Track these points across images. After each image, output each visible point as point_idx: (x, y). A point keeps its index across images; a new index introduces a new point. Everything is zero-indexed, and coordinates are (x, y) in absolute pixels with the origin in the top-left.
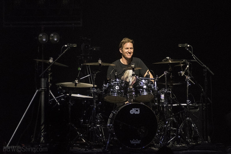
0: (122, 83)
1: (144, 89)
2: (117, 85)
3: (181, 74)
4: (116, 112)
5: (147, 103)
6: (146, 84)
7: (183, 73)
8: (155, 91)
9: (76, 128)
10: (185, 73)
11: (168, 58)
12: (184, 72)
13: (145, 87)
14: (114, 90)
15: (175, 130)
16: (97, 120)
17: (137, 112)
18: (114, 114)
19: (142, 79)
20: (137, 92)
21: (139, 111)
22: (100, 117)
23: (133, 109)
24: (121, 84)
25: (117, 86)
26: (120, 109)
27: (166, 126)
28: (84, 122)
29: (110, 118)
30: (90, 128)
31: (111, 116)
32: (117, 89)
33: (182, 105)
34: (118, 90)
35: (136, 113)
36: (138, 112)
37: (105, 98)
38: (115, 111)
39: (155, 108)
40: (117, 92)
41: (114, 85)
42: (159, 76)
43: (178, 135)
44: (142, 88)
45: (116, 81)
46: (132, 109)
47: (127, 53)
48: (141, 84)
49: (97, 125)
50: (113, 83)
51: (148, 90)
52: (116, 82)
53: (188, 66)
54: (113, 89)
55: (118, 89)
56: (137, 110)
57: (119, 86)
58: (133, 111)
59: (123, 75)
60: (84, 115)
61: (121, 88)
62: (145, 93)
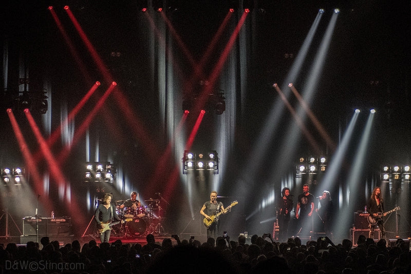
10: (158, 205)
11: (151, 199)
15: (154, 229)
17: (138, 221)
23: (136, 220)
27: (150, 227)
39: (145, 219)
59: (132, 206)
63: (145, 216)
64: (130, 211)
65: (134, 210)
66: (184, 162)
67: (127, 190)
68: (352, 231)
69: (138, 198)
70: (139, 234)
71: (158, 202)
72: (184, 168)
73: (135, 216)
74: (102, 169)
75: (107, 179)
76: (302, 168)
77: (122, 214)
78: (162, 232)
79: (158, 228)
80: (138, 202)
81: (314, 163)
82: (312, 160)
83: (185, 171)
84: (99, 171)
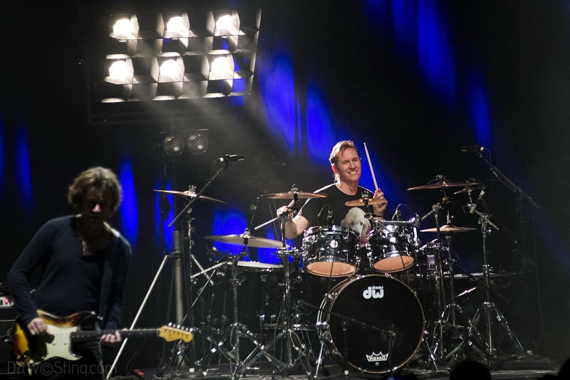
0: (344, 233)
1: (392, 243)
2: (334, 239)
3: (468, 209)
4: (334, 296)
5: (398, 274)
6: (395, 235)
7: (472, 207)
8: (416, 248)
9: (251, 334)
10: (476, 208)
11: (440, 177)
12: (475, 205)
13: (393, 240)
14: (328, 250)
15: (461, 330)
16: (295, 315)
17: (378, 293)
18: (329, 301)
19: (386, 224)
20: (377, 252)
21: (382, 291)
22: (300, 308)
23: (370, 288)
24: (341, 236)
25: (333, 242)
26: (342, 289)
27: (442, 322)
28: (268, 319)
29: (321, 310)
30: (281, 331)
31: (323, 304)
32: (333, 246)
33: (474, 275)
34: (335, 248)
35: (375, 297)
36: (381, 295)
37: (310, 267)
38: (331, 293)
39: (416, 283)
40: (335, 252)
41: (327, 239)
42: (421, 216)
43: (467, 338)
44: (387, 242)
45: (330, 230)
46: (367, 289)
47: (349, 171)
48: (384, 235)
49: (295, 325)
50: (324, 235)
51: (401, 245)
52: (331, 233)
53: (482, 193)
54: (325, 248)
55: (336, 246)
56: (378, 291)
57: (336, 240)
58: (369, 293)
59: (344, 218)
60: (267, 304)
61: (342, 244)
62: (395, 254)
63: (413, 269)
64: (334, 244)
65: (354, 237)
71: (475, 194)
74: (187, 33)
75: (213, 86)
79: (481, 326)
84: (173, 45)
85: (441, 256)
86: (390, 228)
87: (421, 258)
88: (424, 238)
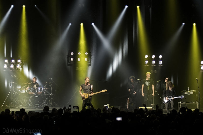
4: (32, 97)
5: (40, 94)
10: (51, 86)
11: (46, 82)
13: (40, 90)
20: (38, 91)
22: (27, 98)
27: (46, 101)
28: (23, 99)
29: (30, 98)
30: (25, 101)
33: (50, 95)
36: (38, 97)
37: (29, 93)
39: (42, 95)
42: (43, 87)
43: (49, 103)
44: (39, 90)
49: (27, 100)
51: (40, 91)
53: (52, 84)
58: (36, 96)
60: (23, 97)
61: (33, 90)
62: (40, 92)
63: (42, 94)
64: (32, 90)
65: (35, 89)
66: (68, 58)
67: (31, 76)
68: (179, 104)
69: (37, 81)
70: (38, 105)
72: (68, 62)
73: (36, 93)
74: (14, 62)
75: (18, 69)
76: (147, 62)
77: (27, 92)
78: (53, 104)
79: (51, 101)
80: (37, 83)
81: (155, 59)
82: (154, 57)
83: (69, 63)
84: (13, 63)
85: (46, 92)
86: (39, 88)
87: (43, 92)
88: (43, 90)
